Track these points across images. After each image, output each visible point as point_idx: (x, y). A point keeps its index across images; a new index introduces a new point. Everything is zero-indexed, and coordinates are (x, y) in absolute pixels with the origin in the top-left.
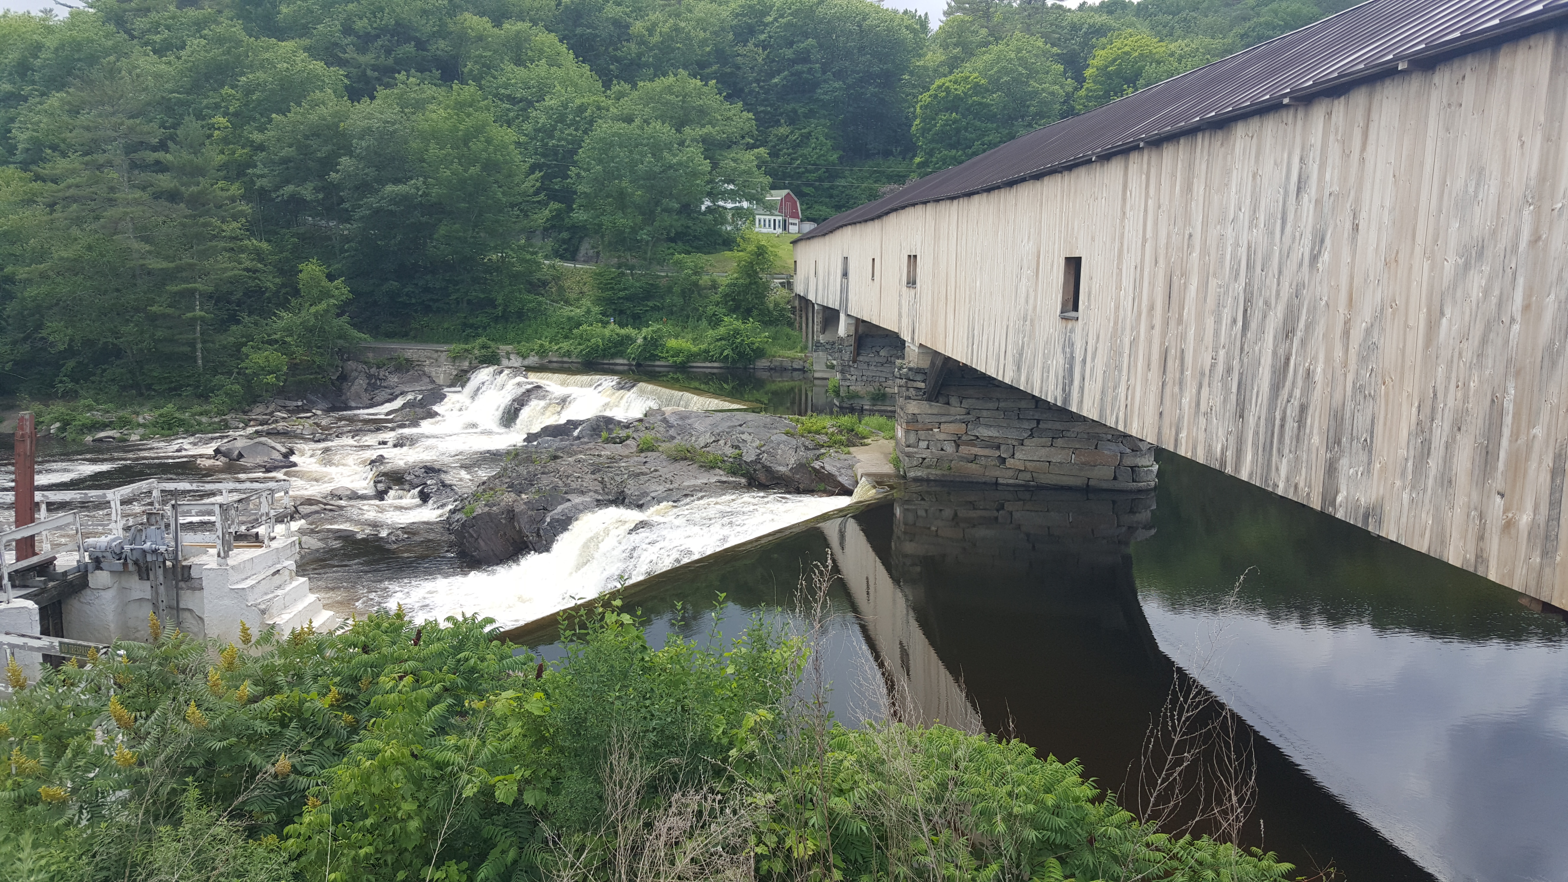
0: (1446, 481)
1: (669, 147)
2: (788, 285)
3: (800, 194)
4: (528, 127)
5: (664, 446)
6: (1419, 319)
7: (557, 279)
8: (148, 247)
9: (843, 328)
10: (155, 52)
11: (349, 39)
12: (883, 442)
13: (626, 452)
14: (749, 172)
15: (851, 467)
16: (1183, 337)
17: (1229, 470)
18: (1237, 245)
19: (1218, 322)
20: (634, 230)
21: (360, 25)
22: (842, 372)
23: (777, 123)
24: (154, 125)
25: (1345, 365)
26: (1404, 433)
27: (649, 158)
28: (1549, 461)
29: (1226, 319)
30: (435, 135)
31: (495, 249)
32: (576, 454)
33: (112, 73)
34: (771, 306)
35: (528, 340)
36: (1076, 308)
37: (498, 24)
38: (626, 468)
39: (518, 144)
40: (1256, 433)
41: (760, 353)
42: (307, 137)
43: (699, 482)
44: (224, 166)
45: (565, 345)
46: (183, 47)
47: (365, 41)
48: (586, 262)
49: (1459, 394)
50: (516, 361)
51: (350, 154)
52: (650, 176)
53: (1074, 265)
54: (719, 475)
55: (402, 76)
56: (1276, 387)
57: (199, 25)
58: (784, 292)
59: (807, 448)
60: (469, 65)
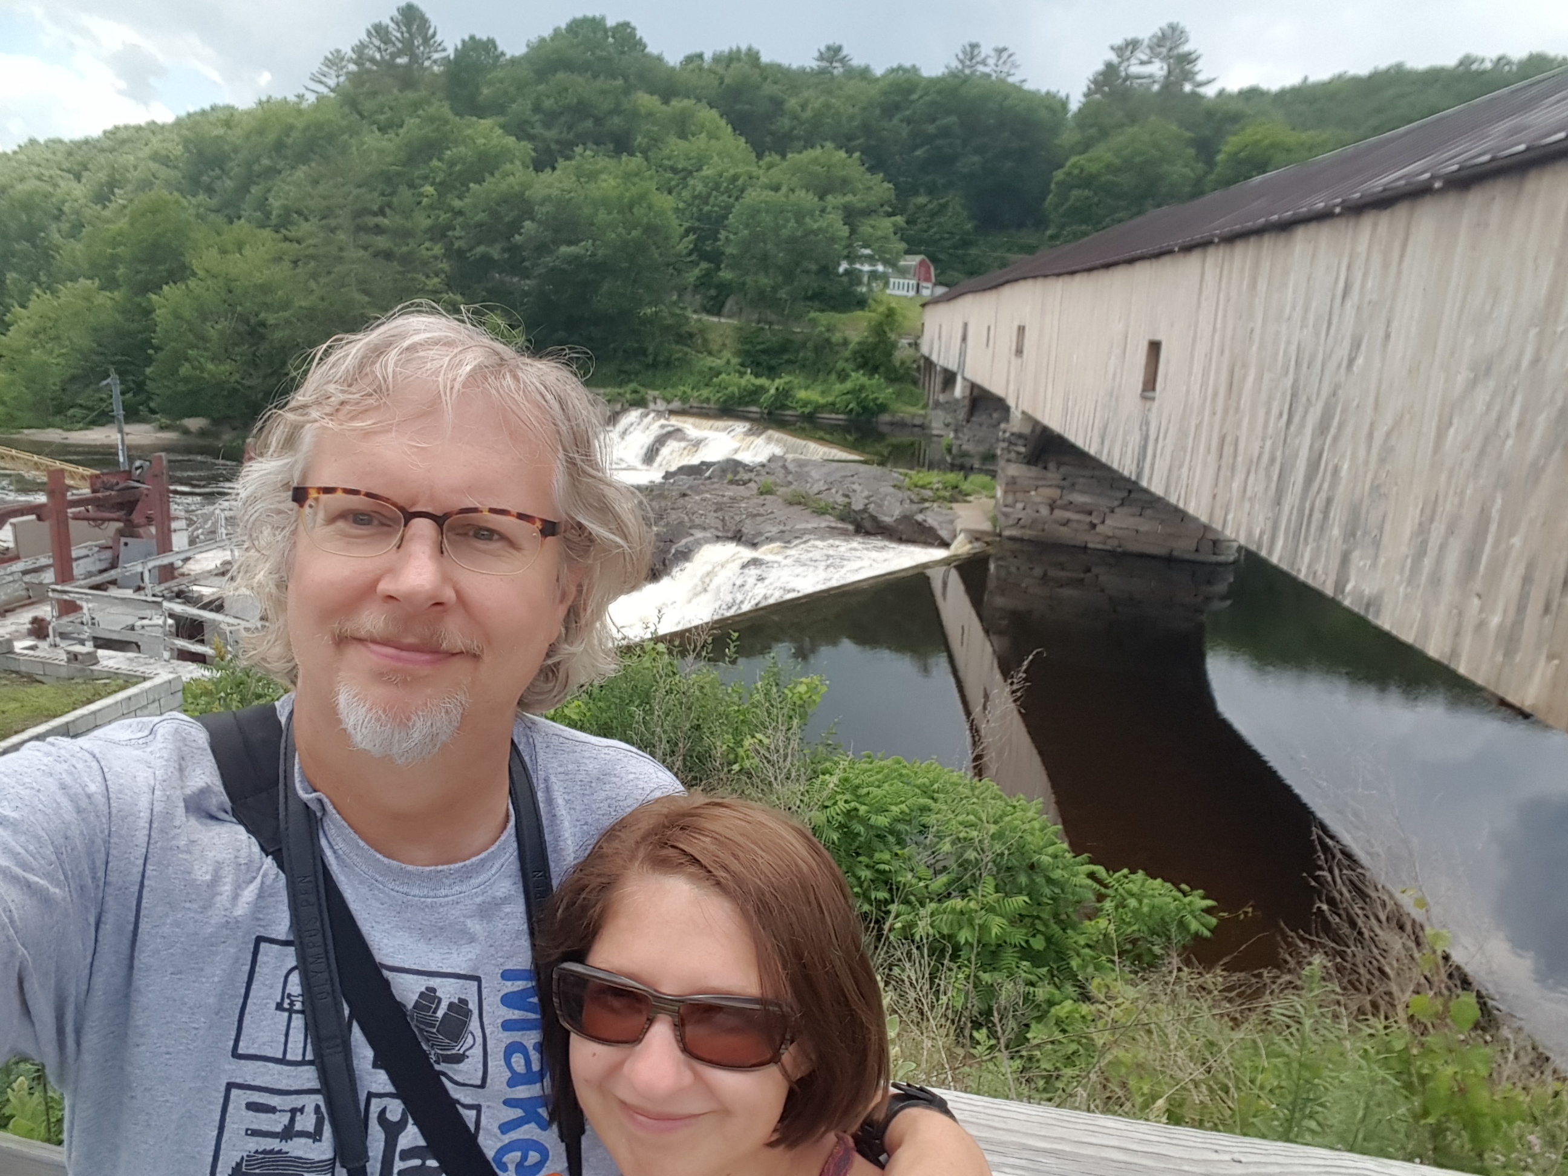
0: (1436, 580)
1: (811, 213)
2: (916, 345)
3: (934, 259)
4: (686, 194)
5: (781, 491)
6: (1430, 428)
7: (702, 331)
8: (367, 299)
9: (959, 390)
10: (380, 129)
11: (537, 117)
12: (984, 500)
13: (747, 494)
14: (886, 238)
15: (952, 522)
16: (1239, 425)
17: (1263, 553)
18: (1288, 343)
19: (1268, 413)
20: (775, 289)
21: (548, 103)
22: (956, 431)
23: (916, 193)
24: (376, 194)
25: (1366, 463)
26: (1407, 534)
27: (792, 223)
28: (1521, 570)
29: (1275, 412)
30: (604, 202)
31: (650, 304)
32: (703, 492)
33: (344, 150)
34: (898, 364)
35: (673, 386)
36: (1154, 389)
37: (666, 101)
38: (746, 509)
39: (677, 210)
40: (1289, 521)
41: (883, 408)
42: (498, 204)
43: (809, 526)
44: (431, 229)
45: (705, 392)
46: (401, 126)
47: (550, 118)
48: (729, 317)
49: (1456, 501)
50: (661, 405)
51: (533, 220)
52: (792, 240)
53: (1155, 347)
54: (829, 521)
55: (579, 149)
56: (1309, 480)
57: (416, 106)
58: (911, 351)
59: (912, 501)
60: (639, 139)
